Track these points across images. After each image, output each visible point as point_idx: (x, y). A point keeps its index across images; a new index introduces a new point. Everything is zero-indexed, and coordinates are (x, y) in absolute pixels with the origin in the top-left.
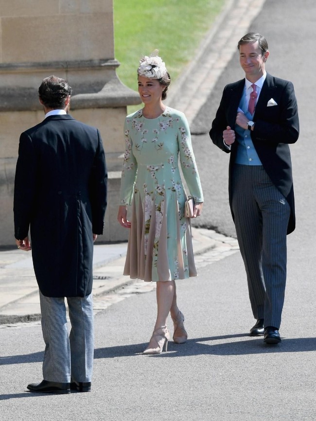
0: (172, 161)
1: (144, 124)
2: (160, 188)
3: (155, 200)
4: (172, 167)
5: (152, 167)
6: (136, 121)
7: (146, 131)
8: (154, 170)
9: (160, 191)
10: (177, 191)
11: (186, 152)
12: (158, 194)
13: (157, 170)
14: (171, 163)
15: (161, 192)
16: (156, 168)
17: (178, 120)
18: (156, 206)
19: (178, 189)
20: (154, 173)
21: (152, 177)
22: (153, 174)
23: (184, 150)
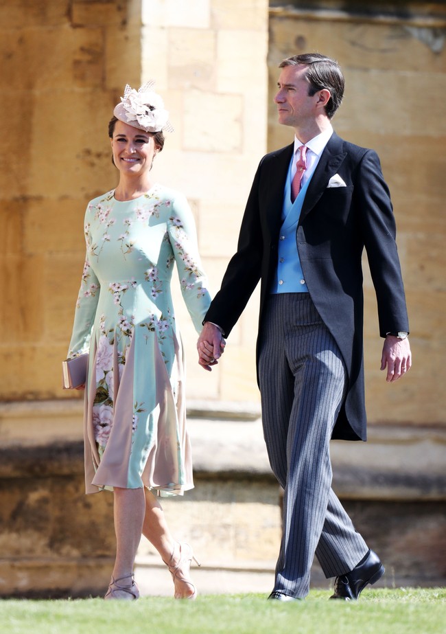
0: (155, 278)
1: (112, 210)
2: (126, 322)
3: (117, 344)
4: (153, 289)
5: (117, 286)
6: (102, 207)
7: (112, 222)
8: (119, 290)
9: (125, 329)
10: (158, 330)
11: (186, 260)
12: (123, 334)
13: (124, 290)
14: (151, 280)
15: (128, 330)
16: (122, 288)
17: (169, 203)
18: (118, 355)
19: (161, 327)
20: (119, 296)
21: (115, 303)
22: (117, 298)
23: (182, 257)
